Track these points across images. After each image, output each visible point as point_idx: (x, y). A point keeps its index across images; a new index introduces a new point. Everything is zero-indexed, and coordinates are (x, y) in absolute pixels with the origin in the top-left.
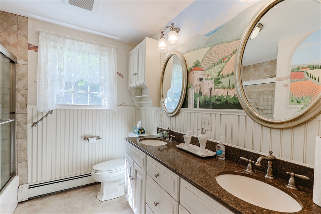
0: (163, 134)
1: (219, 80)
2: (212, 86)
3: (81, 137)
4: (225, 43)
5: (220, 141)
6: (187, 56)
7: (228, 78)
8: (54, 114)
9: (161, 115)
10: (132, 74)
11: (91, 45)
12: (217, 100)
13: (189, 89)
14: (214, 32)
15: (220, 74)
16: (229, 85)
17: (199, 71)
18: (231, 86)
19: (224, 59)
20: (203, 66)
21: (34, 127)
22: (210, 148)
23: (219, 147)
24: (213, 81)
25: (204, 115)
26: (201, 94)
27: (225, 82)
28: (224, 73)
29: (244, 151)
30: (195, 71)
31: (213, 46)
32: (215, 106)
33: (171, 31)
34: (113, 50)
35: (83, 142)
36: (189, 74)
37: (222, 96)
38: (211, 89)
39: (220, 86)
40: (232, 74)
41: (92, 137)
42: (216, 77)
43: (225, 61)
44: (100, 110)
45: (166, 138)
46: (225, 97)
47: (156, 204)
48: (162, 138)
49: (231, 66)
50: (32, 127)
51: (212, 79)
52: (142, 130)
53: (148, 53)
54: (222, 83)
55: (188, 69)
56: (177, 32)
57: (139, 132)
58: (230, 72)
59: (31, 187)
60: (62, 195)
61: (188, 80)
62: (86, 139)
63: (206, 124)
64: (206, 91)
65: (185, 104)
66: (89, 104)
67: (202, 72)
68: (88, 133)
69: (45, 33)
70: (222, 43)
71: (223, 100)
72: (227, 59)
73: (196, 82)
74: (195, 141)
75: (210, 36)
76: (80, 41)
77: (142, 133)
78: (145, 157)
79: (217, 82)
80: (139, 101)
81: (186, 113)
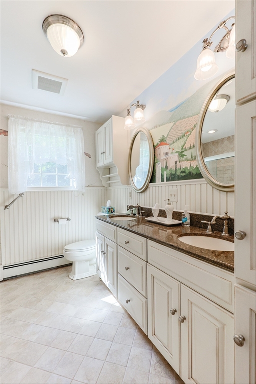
0: (133, 211)
1: (183, 153)
2: (177, 159)
3: (51, 219)
4: (187, 118)
5: (186, 209)
6: (153, 132)
7: (191, 151)
8: (24, 196)
9: (131, 193)
10: (100, 154)
11: (57, 126)
12: (182, 172)
13: (157, 164)
14: (177, 108)
15: (184, 148)
16: (192, 157)
17: (165, 146)
18: (194, 158)
19: (187, 133)
20: (168, 141)
21: (7, 210)
22: (177, 218)
23: (184, 215)
24: (178, 154)
25: (171, 187)
26: (167, 168)
27: (188, 154)
28: (187, 146)
29: (206, 216)
30: (161, 147)
31: (177, 121)
32: (181, 178)
33: (137, 108)
34: (79, 130)
35: (53, 223)
36: (156, 150)
37: (187, 168)
38: (176, 163)
39: (184, 159)
40: (194, 147)
41: (62, 219)
42: (180, 151)
43: (188, 135)
44: (68, 192)
45: (135, 215)
46: (189, 169)
47: (127, 269)
48: (132, 215)
49: (192, 140)
50: (5, 209)
51: (177, 152)
52: (112, 210)
53: (115, 132)
54: (186, 156)
55: (155, 145)
56: (143, 110)
57: (109, 212)
58: (192, 145)
59: (6, 268)
60: (35, 276)
61: (155, 156)
62: (56, 221)
63: (173, 196)
64: (172, 165)
65: (153, 180)
66: (57, 186)
67: (168, 147)
68: (57, 215)
69: (14, 117)
70: (184, 118)
71: (187, 172)
72: (190, 133)
73: (163, 157)
74: (163, 214)
75: (173, 112)
76: (47, 123)
77: (112, 212)
78: (115, 229)
79: (182, 155)
80: (107, 181)
81: (154, 188)
